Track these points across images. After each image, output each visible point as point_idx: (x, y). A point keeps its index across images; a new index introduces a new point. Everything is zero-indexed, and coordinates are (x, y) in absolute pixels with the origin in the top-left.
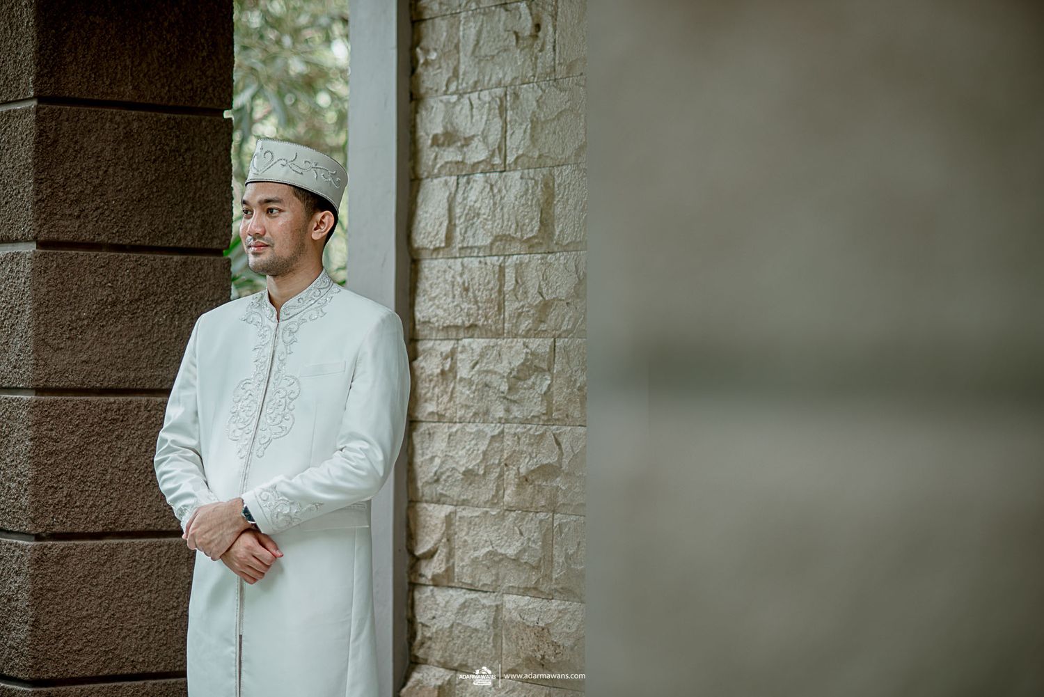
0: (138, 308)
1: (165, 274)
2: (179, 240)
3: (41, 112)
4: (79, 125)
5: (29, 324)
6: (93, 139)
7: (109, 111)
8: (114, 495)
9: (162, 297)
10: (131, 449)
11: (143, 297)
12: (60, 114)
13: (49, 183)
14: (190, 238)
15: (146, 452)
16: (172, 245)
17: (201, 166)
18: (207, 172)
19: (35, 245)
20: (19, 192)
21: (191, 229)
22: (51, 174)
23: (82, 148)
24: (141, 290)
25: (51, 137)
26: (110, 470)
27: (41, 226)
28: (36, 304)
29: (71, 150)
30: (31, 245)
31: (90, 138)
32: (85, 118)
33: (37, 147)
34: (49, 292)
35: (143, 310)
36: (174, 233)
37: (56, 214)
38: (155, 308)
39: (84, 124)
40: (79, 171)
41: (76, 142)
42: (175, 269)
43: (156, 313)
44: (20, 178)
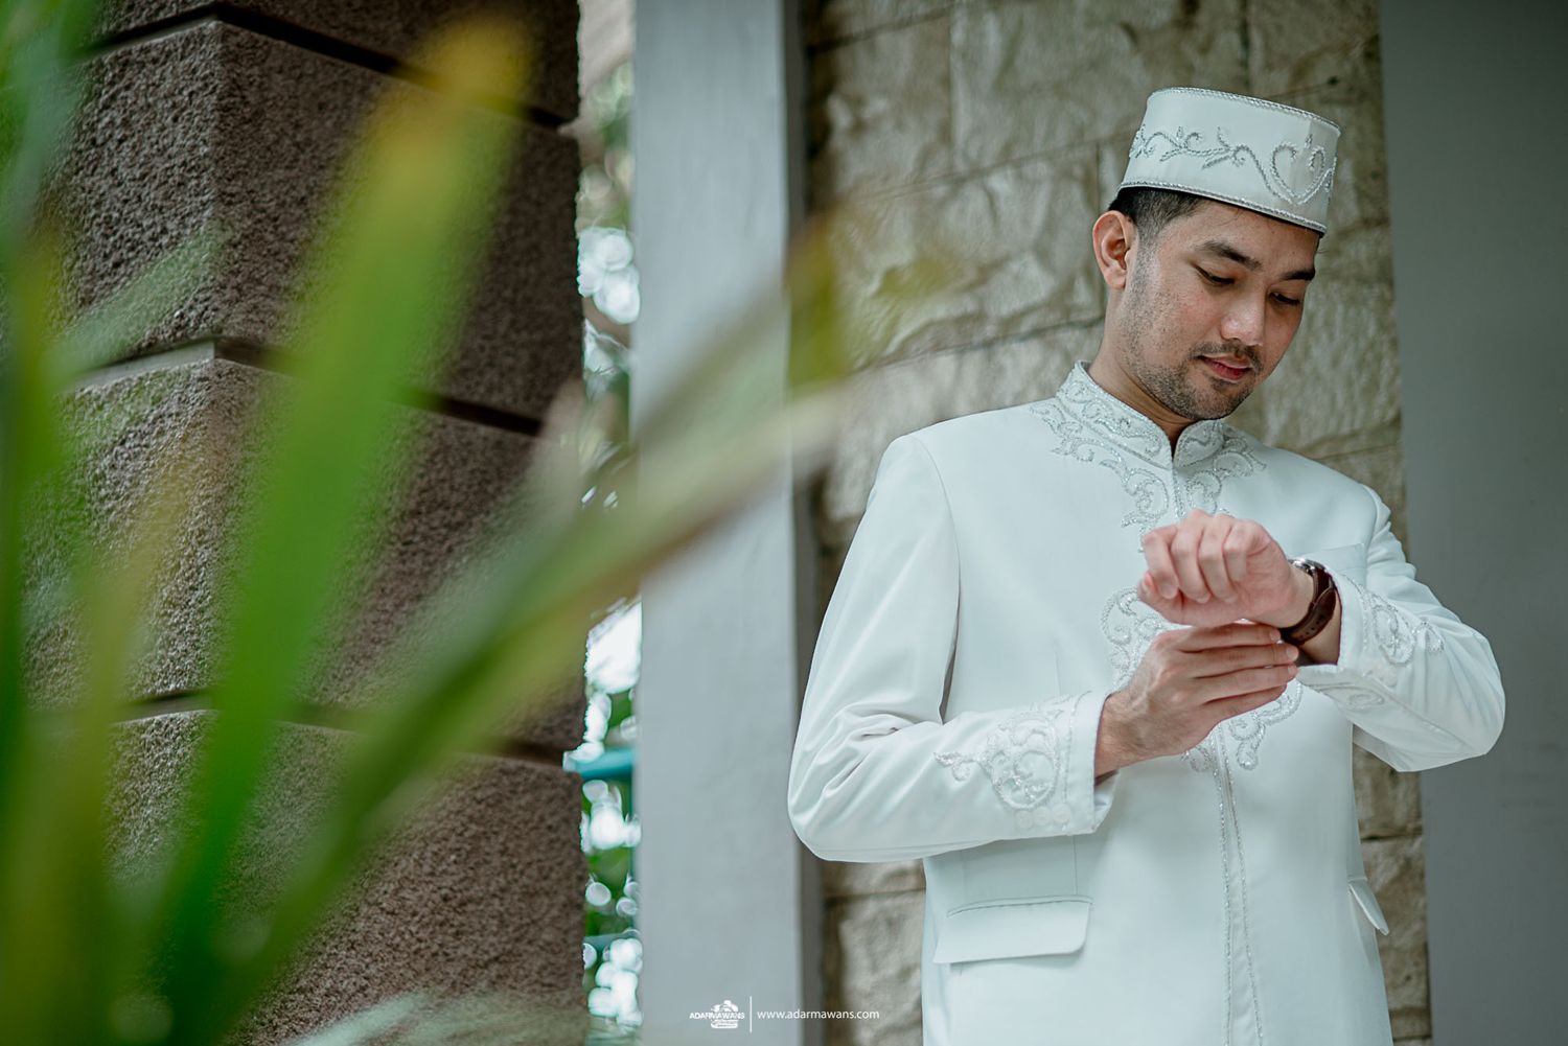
0: (414, 532)
1: (464, 461)
2: (490, 390)
3: (233, 40)
4: (302, 87)
5: (202, 532)
6: (329, 124)
7: (359, 70)
8: (372, 970)
9: (460, 514)
10: (403, 863)
11: (423, 509)
12: (268, 53)
13: (245, 206)
14: (508, 389)
15: (432, 874)
16: (476, 399)
17: (527, 234)
18: (536, 247)
19: (211, 352)
20: (164, 231)
21: (512, 369)
22: (250, 186)
23: (308, 141)
24: (423, 491)
25: (251, 99)
26: (364, 909)
27: (230, 302)
28: (220, 487)
29: (287, 142)
30: (200, 350)
31: (322, 122)
32: (314, 76)
33: (222, 119)
34: (246, 461)
35: (425, 538)
36: (481, 373)
37: (259, 282)
38: (446, 538)
39: (313, 88)
40: (304, 192)
41: (297, 126)
42: (483, 453)
43: (450, 550)
44: (167, 197)
